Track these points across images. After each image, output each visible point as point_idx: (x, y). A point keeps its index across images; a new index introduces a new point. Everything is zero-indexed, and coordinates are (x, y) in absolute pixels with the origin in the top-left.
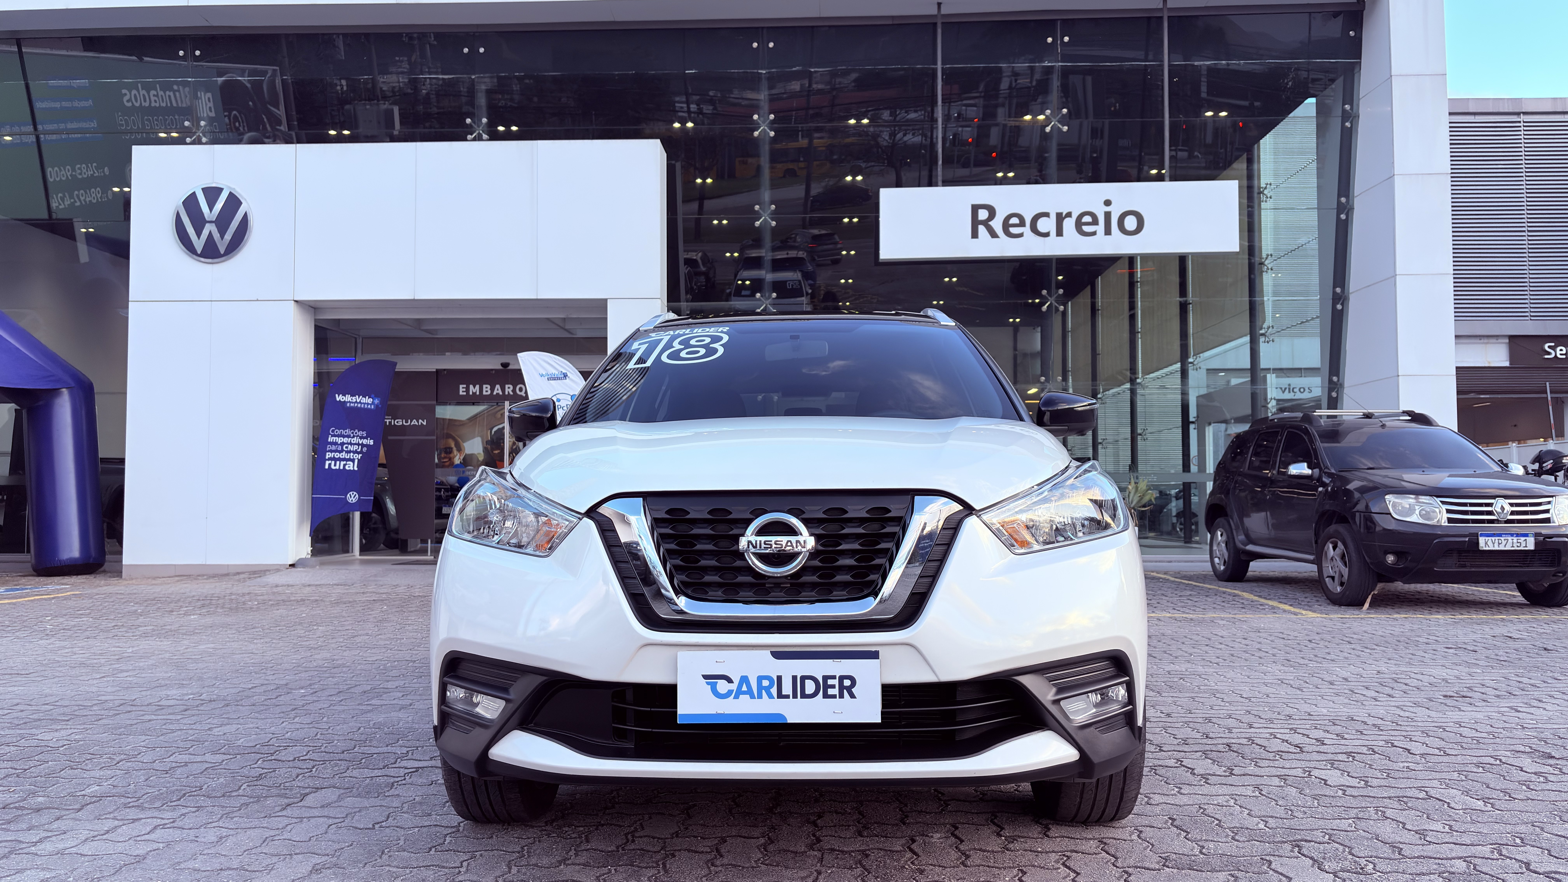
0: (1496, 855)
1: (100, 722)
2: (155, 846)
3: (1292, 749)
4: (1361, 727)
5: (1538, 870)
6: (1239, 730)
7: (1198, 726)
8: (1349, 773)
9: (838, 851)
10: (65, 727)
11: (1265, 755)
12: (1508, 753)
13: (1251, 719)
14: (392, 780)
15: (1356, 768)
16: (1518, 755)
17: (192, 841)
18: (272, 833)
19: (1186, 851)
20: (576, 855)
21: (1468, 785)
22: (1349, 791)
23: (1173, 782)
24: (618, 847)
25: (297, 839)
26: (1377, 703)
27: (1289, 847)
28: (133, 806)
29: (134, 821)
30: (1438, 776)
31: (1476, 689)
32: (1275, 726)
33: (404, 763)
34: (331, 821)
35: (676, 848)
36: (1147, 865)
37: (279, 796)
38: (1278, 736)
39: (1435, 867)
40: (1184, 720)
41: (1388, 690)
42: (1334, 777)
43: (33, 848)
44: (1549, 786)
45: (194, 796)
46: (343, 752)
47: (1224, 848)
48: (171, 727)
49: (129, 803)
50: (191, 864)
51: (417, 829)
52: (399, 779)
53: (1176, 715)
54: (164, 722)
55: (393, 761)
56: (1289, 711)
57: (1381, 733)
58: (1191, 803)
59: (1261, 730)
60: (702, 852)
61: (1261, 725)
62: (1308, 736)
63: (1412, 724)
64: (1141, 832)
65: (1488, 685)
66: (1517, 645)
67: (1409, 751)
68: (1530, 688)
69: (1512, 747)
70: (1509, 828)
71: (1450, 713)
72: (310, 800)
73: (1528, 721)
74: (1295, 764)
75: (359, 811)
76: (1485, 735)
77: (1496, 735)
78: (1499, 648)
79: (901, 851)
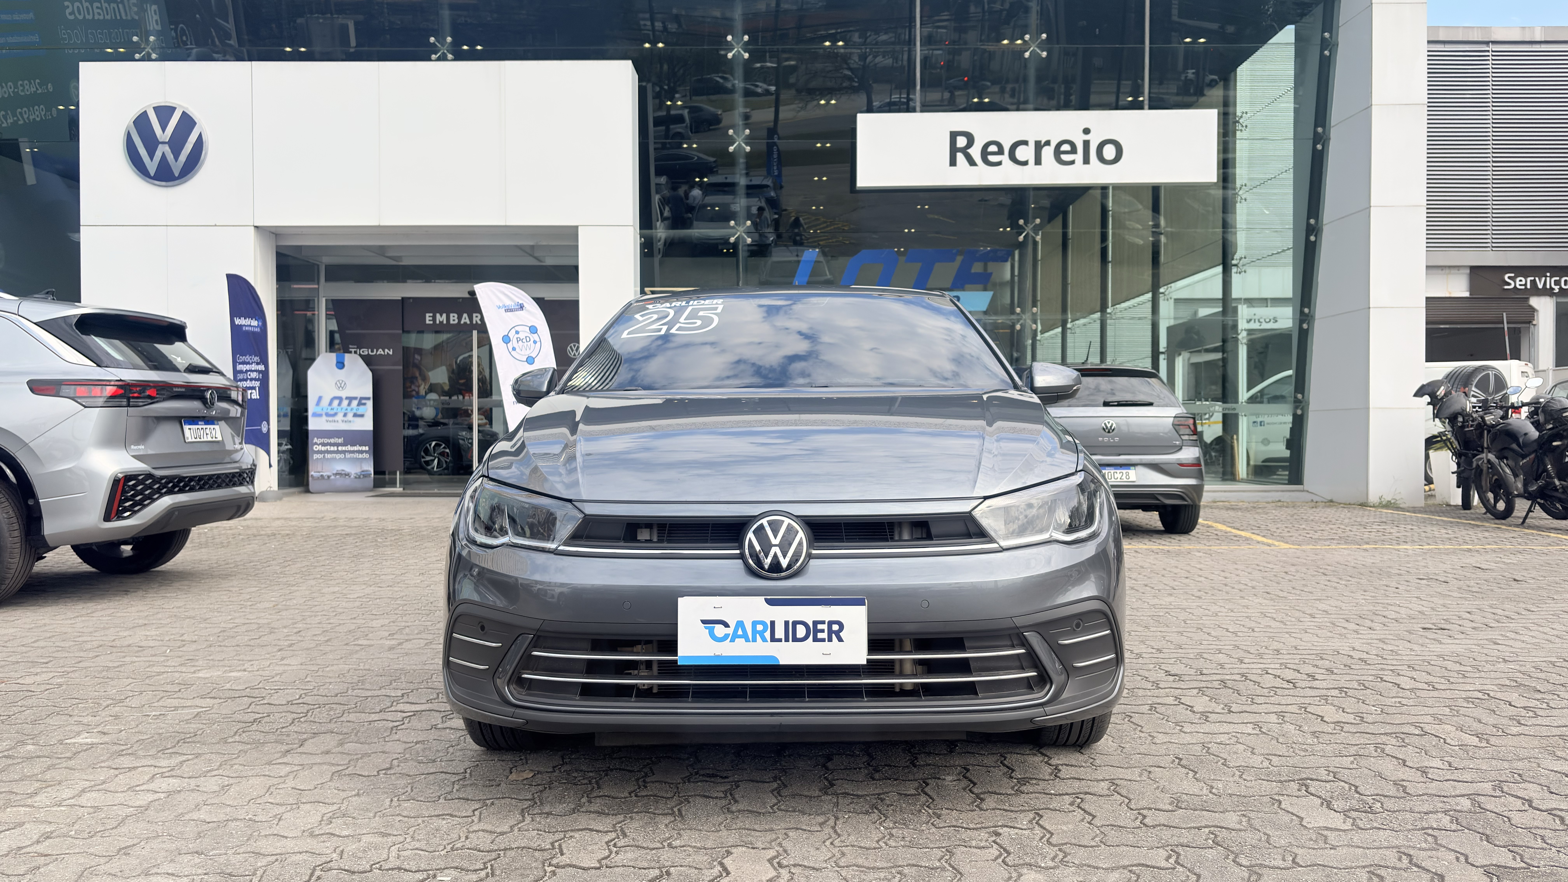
0: (1498, 793)
1: (80, 665)
2: (156, 796)
3: (1285, 685)
4: (1349, 661)
5: (1541, 807)
6: (1230, 666)
7: (1190, 662)
8: (1343, 709)
9: (852, 795)
10: (44, 670)
11: (1259, 691)
12: (1496, 688)
13: (1241, 654)
14: (391, 724)
15: (1350, 704)
16: (1504, 689)
17: (193, 790)
18: (275, 781)
19: (1197, 792)
20: (590, 802)
21: (1461, 720)
22: (1347, 728)
23: (1174, 721)
24: (630, 793)
25: (302, 787)
26: (1359, 636)
27: (1296, 787)
28: (126, 754)
29: (131, 769)
30: (1431, 711)
31: (1453, 621)
32: (1264, 661)
33: (401, 707)
34: (334, 769)
35: (690, 794)
36: (1161, 806)
37: (276, 742)
38: (1270, 671)
39: (1441, 805)
40: (1175, 655)
41: (1368, 623)
42: (1330, 713)
43: (30, 800)
44: (1539, 721)
45: (188, 742)
46: (336, 696)
47: (1233, 789)
48: (155, 669)
49: (123, 750)
50: (195, 816)
51: (423, 776)
52: (398, 723)
53: (1167, 651)
54: (147, 664)
55: (389, 704)
56: (1275, 645)
57: (1369, 667)
58: (1194, 742)
59: (1253, 666)
60: (716, 798)
61: (1251, 661)
62: (1298, 671)
63: (1396, 657)
64: (1150, 772)
65: (1464, 617)
66: (1486, 575)
67: (1398, 685)
68: (1505, 620)
69: (1497, 682)
70: (1506, 765)
71: (1431, 646)
72: (308, 747)
73: (1508, 654)
74: (1290, 700)
75: (361, 758)
76: (1469, 669)
77: (1480, 668)
78: (1469, 579)
79: (915, 795)
